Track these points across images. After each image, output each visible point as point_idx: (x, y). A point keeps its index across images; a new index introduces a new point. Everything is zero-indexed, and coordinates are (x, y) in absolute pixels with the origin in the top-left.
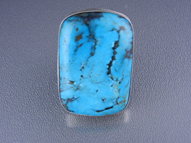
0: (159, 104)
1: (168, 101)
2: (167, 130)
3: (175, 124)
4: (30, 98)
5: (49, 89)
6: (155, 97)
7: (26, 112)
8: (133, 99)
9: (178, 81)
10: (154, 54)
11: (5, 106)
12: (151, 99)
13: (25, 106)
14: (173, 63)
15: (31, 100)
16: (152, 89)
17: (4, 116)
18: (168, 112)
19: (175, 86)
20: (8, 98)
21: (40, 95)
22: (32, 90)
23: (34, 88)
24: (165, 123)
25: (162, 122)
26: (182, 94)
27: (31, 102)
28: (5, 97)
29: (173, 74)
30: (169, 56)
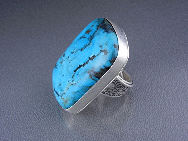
0: (165, 115)
1: (174, 113)
2: (176, 137)
3: (183, 132)
4: (39, 116)
5: (58, 108)
6: (160, 110)
7: (37, 128)
8: (140, 113)
9: (181, 96)
10: (156, 75)
11: (15, 124)
12: (157, 112)
13: (35, 123)
14: (174, 82)
15: (41, 118)
16: (157, 103)
17: (15, 132)
18: (175, 122)
19: (178, 100)
20: (18, 117)
21: (50, 113)
22: (41, 109)
23: (44, 107)
24: (173, 131)
25: (169, 130)
26: (186, 107)
27: (41, 119)
28: (16, 116)
29: (175, 90)
30: (170, 76)
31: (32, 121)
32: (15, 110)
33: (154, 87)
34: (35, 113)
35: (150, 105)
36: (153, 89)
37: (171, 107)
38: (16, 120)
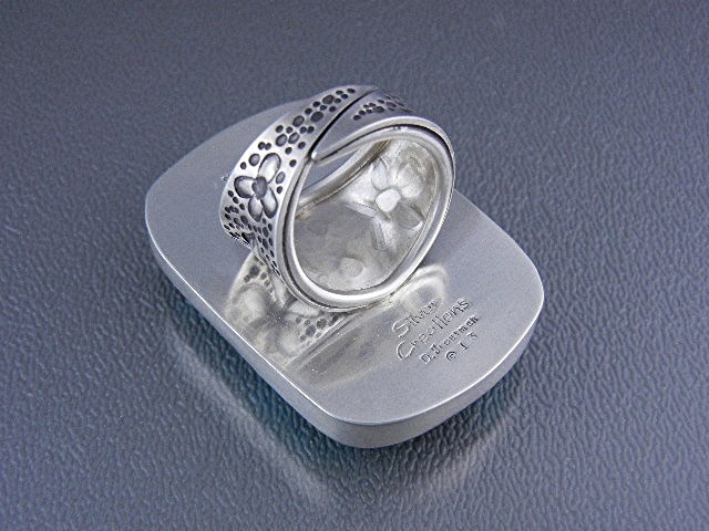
31: (83, 376)
32: (17, 314)
33: (595, 264)
34: (99, 337)
35: (569, 351)
36: (589, 276)
37: (654, 369)
38: (21, 361)
